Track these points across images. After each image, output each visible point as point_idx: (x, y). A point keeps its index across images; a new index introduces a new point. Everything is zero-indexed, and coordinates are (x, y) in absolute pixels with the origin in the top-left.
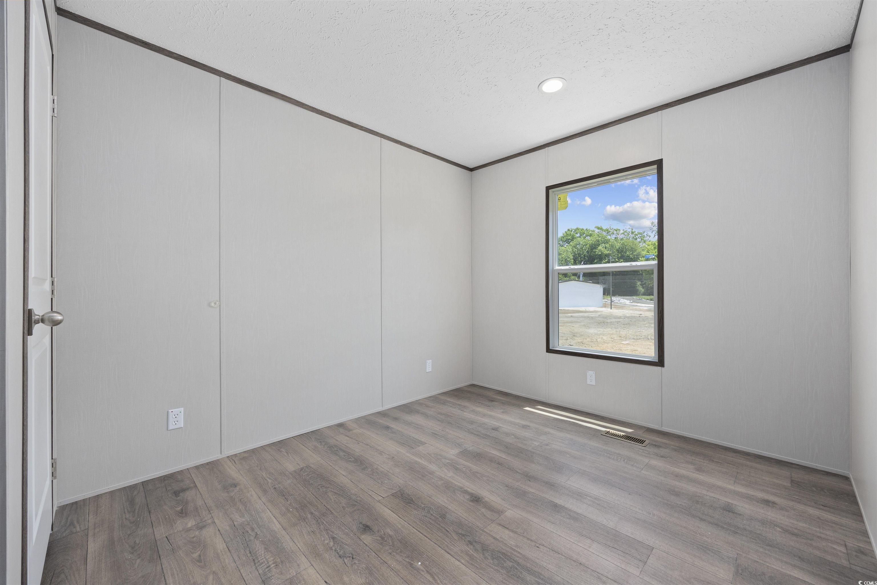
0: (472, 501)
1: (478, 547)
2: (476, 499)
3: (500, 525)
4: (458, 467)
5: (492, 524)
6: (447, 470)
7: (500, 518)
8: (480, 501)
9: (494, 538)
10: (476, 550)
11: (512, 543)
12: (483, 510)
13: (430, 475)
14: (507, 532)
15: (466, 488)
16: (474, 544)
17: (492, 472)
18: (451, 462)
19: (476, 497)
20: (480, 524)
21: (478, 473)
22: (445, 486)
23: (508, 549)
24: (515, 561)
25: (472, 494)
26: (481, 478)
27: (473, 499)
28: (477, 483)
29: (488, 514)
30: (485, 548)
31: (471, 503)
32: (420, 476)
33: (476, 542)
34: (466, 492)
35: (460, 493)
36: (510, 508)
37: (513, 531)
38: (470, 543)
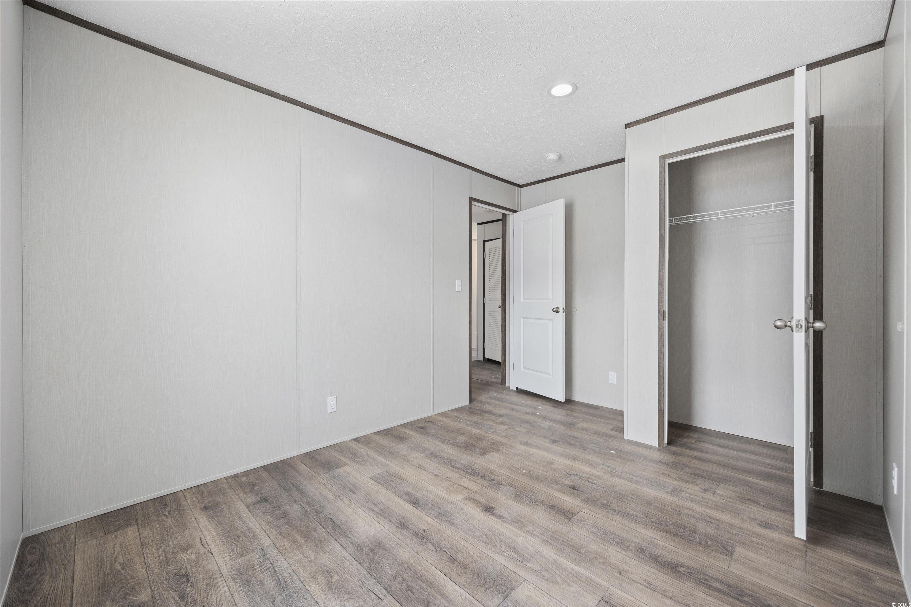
0: (492, 508)
1: (487, 478)
2: (488, 509)
3: (469, 490)
4: (513, 553)
5: (476, 490)
6: (526, 548)
7: (469, 494)
8: (484, 508)
9: (476, 482)
10: (489, 476)
11: (464, 480)
12: (482, 500)
13: (547, 539)
14: (466, 486)
15: (499, 521)
16: (490, 479)
17: (466, 544)
18: (525, 563)
19: (488, 511)
20: (486, 490)
21: (485, 543)
22: (523, 524)
23: (468, 477)
24: (465, 472)
25: (492, 515)
26: (482, 534)
27: (491, 510)
28: (487, 528)
29: (478, 497)
30: (484, 477)
31: (493, 506)
32: (557, 537)
33: (489, 480)
34: (500, 517)
35: (505, 516)
36: (458, 502)
37: (461, 486)
38: (493, 480)
